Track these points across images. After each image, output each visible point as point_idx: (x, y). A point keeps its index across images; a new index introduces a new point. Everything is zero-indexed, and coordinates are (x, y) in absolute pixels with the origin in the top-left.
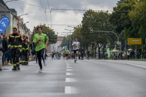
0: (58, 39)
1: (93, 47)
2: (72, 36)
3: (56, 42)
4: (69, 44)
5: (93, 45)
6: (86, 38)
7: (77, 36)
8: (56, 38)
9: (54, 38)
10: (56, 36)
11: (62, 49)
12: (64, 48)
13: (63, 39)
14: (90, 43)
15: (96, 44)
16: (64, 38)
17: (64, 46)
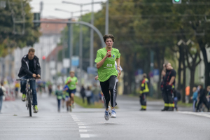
0: (42, 29)
1: (181, 60)
2: (99, 16)
3: (36, 40)
4: (86, 51)
5: (184, 51)
6: (157, 26)
7: (118, 15)
8: (36, 26)
9: (27, 25)
10: (37, 16)
11: (60, 68)
12: (66, 63)
13: (62, 28)
14: (171, 45)
15: (194, 50)
16: (69, 23)
17: (67, 56)
